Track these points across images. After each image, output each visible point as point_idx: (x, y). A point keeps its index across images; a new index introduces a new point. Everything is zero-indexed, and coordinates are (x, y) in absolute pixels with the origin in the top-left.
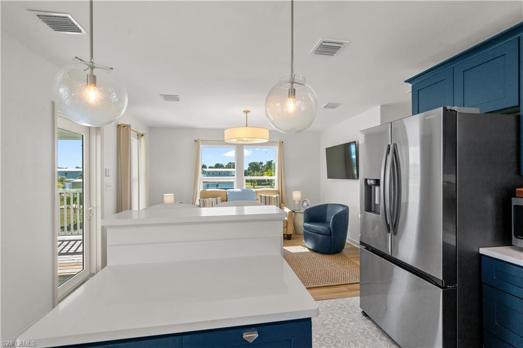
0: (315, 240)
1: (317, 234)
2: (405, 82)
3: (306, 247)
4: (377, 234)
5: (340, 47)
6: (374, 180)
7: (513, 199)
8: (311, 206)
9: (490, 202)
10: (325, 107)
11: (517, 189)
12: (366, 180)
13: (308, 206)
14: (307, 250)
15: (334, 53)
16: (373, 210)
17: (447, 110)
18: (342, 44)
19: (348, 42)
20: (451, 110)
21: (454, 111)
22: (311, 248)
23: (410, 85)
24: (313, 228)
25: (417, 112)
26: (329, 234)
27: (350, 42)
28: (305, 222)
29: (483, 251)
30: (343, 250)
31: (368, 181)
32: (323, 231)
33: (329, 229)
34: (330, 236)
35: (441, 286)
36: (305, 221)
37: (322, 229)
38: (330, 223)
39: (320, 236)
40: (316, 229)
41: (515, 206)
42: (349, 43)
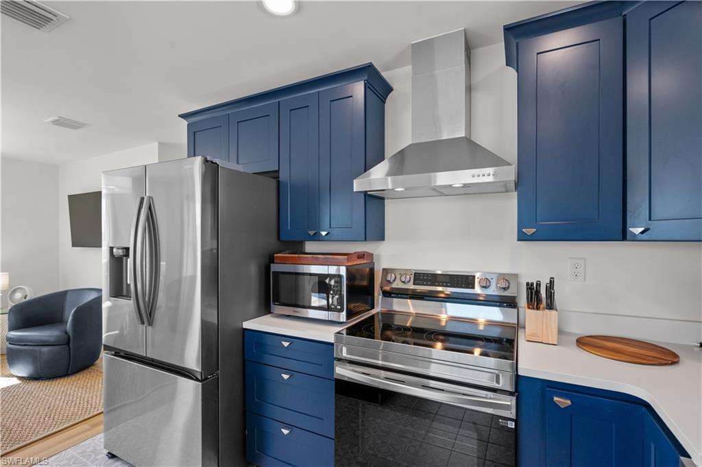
0: (34, 358)
1: (37, 348)
2: (179, 116)
3: (13, 376)
4: (128, 329)
5: (52, 20)
6: (123, 248)
7: (272, 265)
8: (31, 296)
9: (253, 270)
10: (55, 122)
11: (275, 255)
12: (111, 249)
13: (25, 297)
14: (15, 381)
15: (42, 26)
16: (125, 293)
17: (207, 161)
18: (55, 16)
19: (68, 17)
20: (212, 162)
21: (216, 163)
22: (24, 375)
23: (184, 123)
24: (30, 338)
25: (193, 155)
26: (66, 341)
27: (70, 19)
28: (9, 331)
29: (247, 325)
30: (97, 362)
31: (115, 250)
32: (52, 339)
33: (66, 333)
34: (68, 344)
35: (200, 378)
36: (11, 328)
37: (49, 336)
38: (67, 322)
39: (45, 349)
40: (36, 338)
41: (273, 272)
42: (68, 20)
